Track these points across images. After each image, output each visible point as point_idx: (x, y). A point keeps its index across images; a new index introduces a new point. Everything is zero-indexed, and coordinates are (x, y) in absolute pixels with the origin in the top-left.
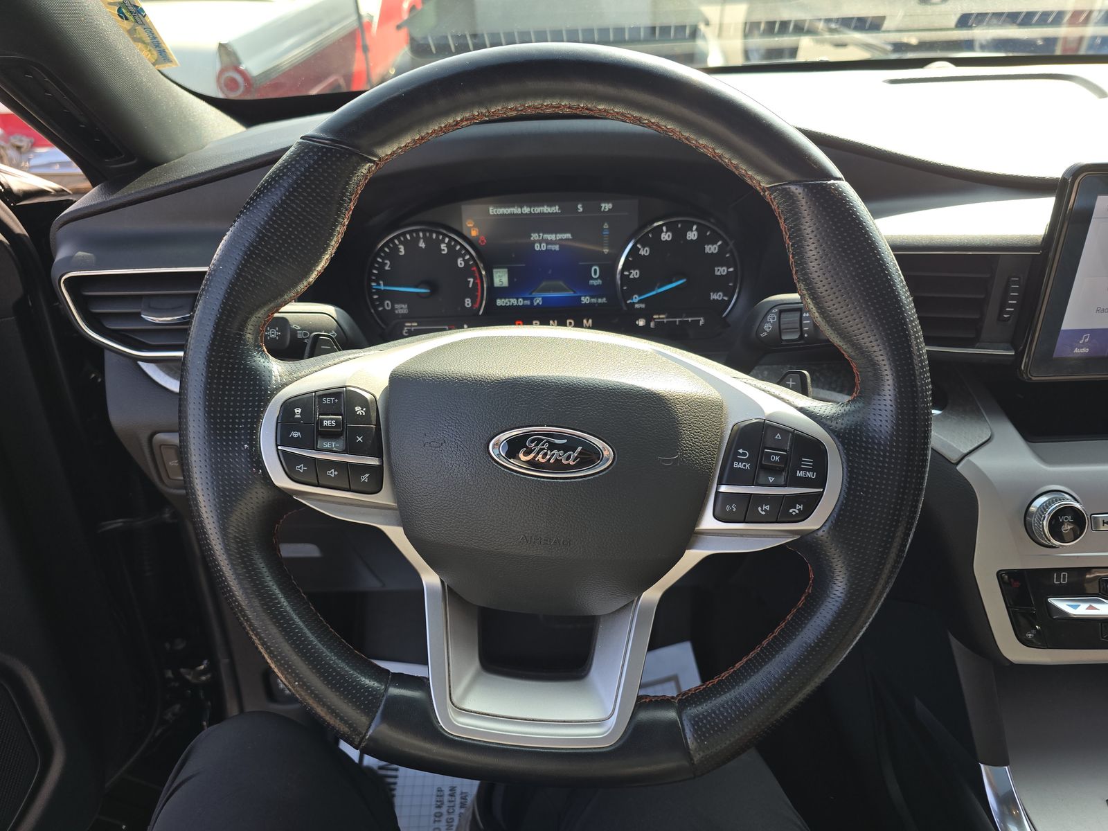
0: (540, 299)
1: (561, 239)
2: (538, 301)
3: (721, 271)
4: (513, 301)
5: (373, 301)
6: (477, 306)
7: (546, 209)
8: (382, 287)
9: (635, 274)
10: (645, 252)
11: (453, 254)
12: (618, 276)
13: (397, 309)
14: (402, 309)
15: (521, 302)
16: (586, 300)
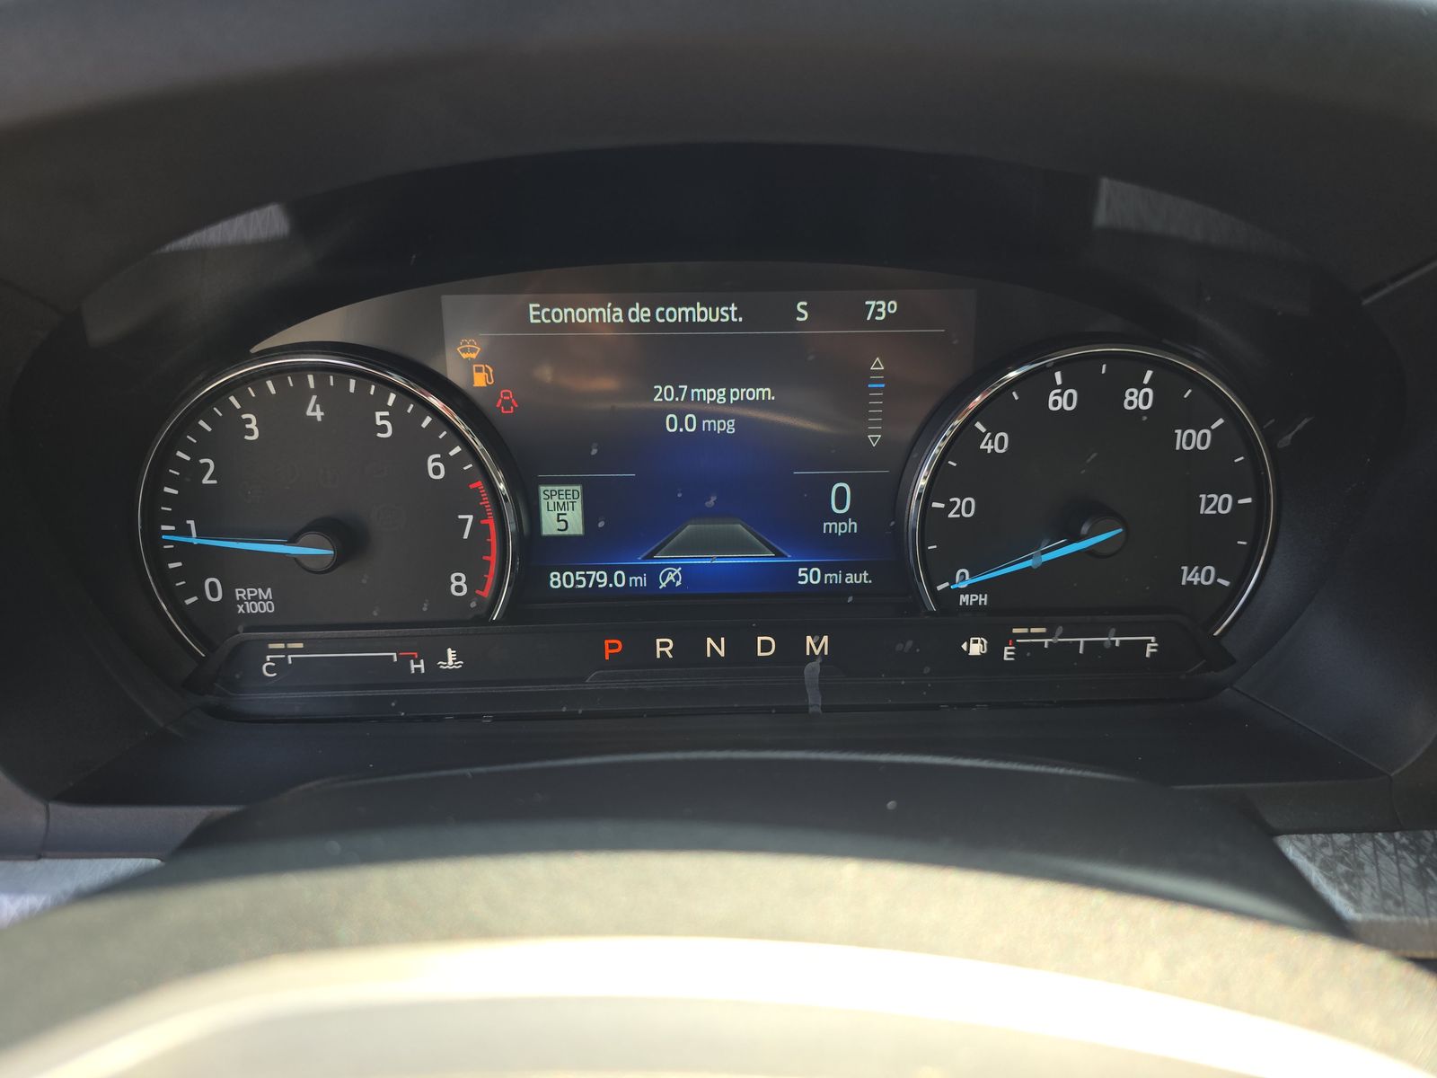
0: (677, 571)
1: (744, 403)
2: (672, 576)
3: (1217, 504)
4: (599, 578)
5: (164, 578)
6: (487, 593)
7: (699, 313)
8: (194, 540)
9: (964, 507)
10: (994, 444)
11: (412, 443)
12: (914, 507)
13: (241, 601)
14: (257, 601)
15: (620, 580)
16: (809, 577)
